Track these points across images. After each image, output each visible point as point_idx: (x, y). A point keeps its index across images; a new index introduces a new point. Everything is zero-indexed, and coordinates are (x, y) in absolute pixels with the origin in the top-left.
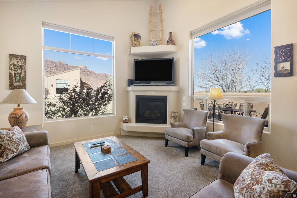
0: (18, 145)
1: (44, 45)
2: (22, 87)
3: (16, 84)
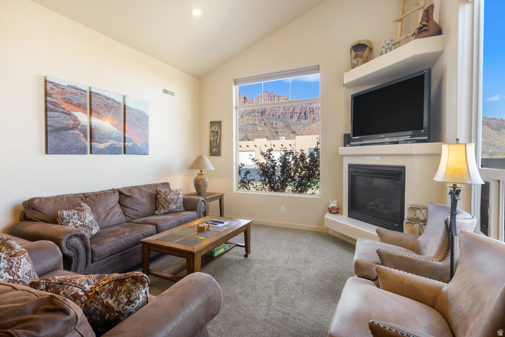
0: (170, 204)
1: (238, 105)
2: (218, 154)
3: (214, 150)
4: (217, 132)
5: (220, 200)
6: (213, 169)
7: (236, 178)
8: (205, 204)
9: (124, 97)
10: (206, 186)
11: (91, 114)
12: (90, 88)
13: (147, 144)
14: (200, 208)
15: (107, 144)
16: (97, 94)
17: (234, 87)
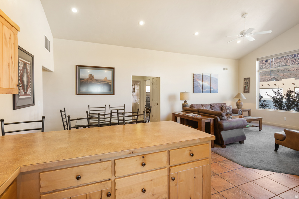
1: (259, 70)
2: (248, 92)
3: (246, 91)
4: (248, 83)
5: (249, 112)
6: (245, 98)
7: (257, 104)
8: (241, 112)
9: (211, 74)
10: (242, 106)
11: (202, 81)
12: (202, 74)
13: (218, 89)
14: (239, 113)
15: (206, 90)
16: (204, 75)
17: (257, 62)
